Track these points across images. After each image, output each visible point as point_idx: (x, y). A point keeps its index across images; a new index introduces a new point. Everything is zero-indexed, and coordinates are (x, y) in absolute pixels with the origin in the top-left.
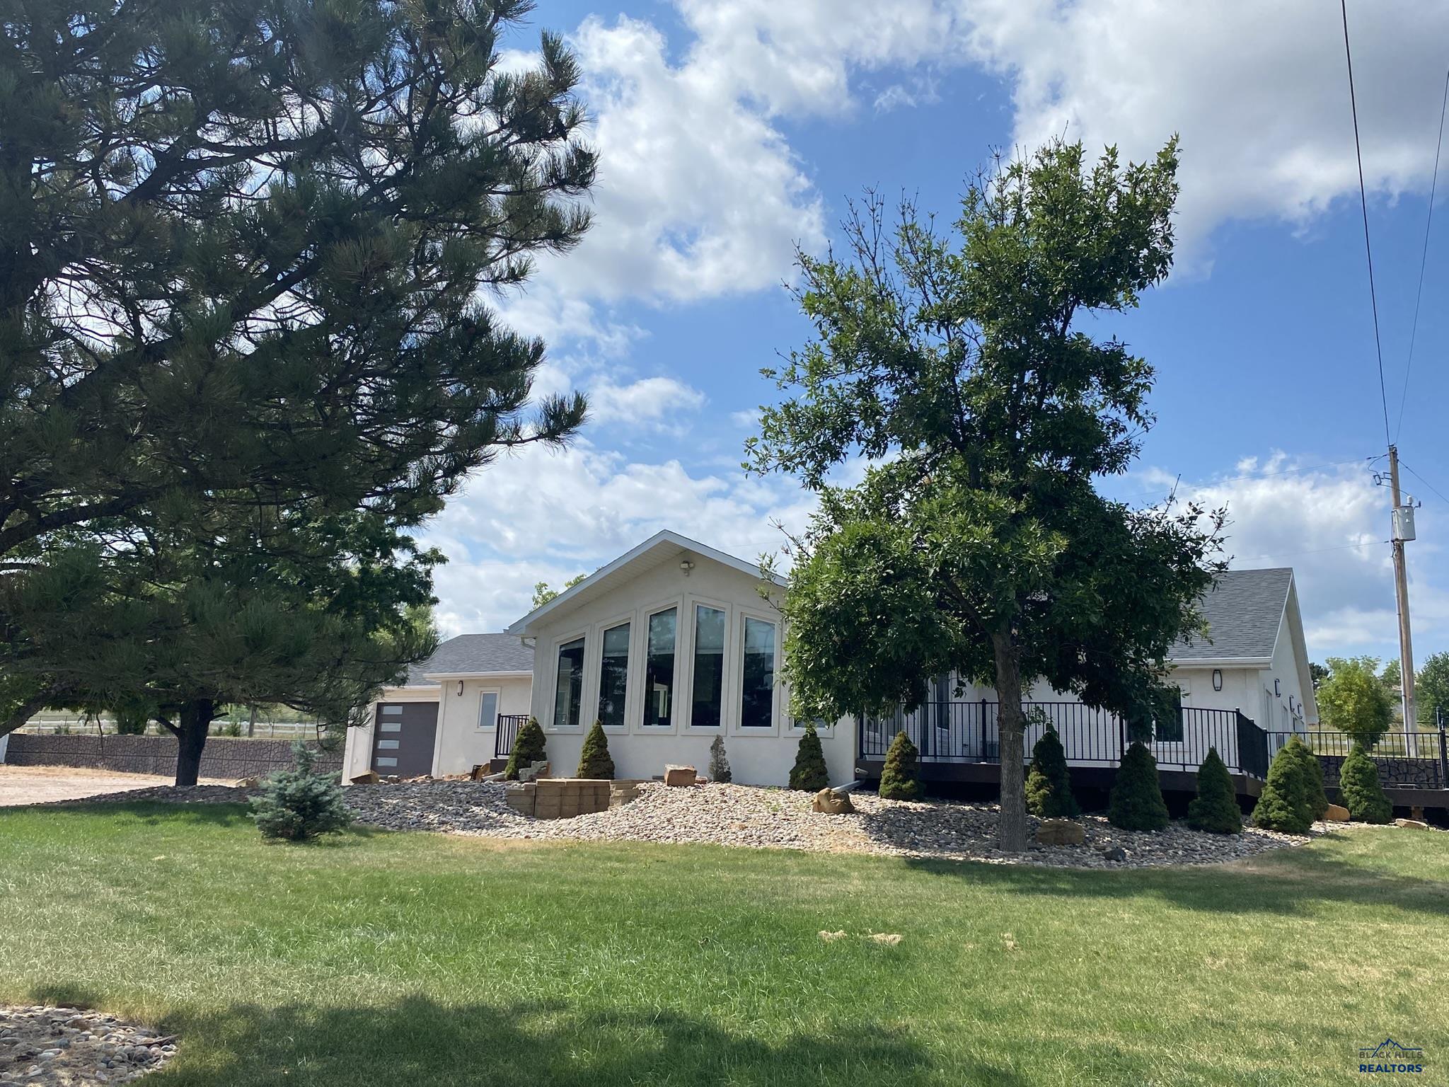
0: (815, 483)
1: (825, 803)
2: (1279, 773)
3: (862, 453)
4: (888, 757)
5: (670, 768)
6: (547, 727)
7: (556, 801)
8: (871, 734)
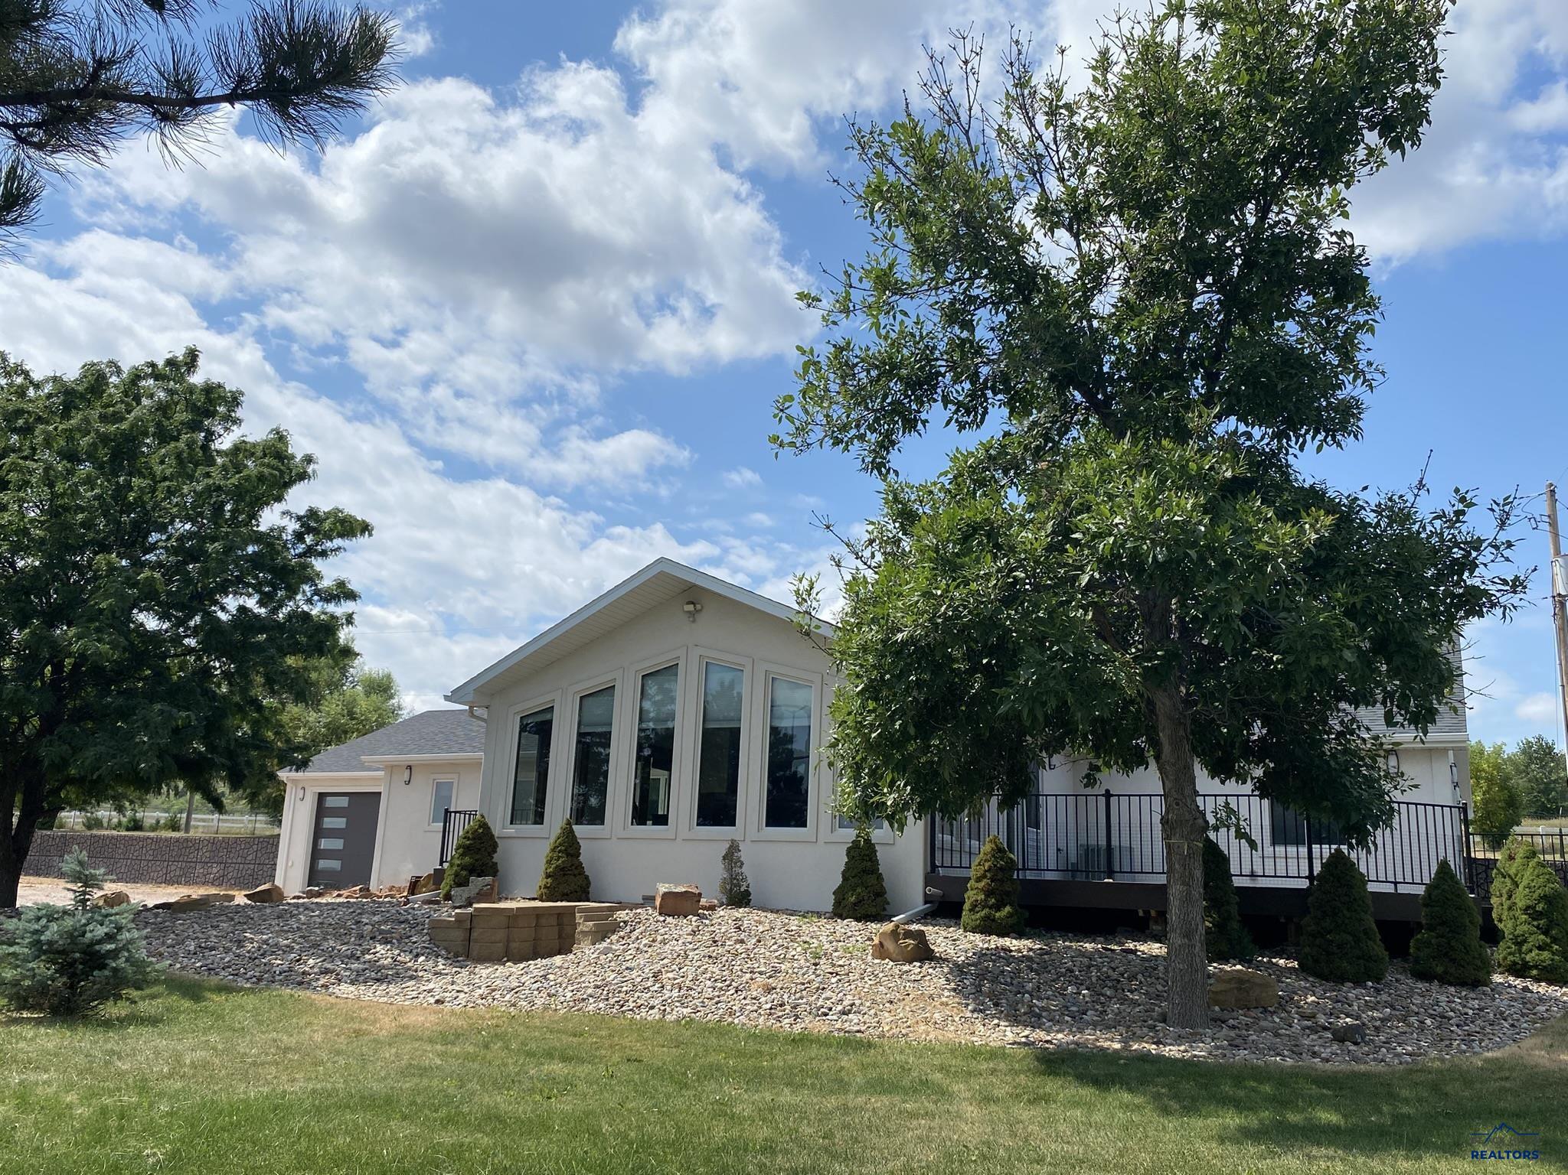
0: (879, 466)
1: (890, 945)
2: (1536, 896)
3: (948, 423)
4: (972, 873)
5: (663, 888)
6: (501, 826)
7: (501, 934)
8: (947, 837)
